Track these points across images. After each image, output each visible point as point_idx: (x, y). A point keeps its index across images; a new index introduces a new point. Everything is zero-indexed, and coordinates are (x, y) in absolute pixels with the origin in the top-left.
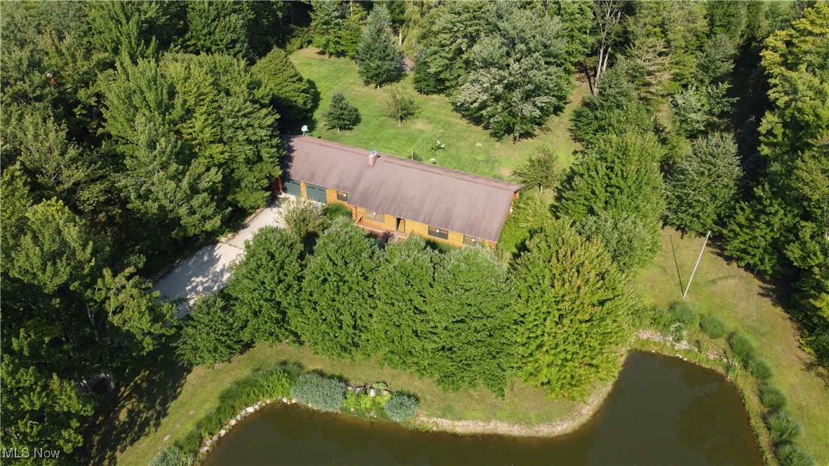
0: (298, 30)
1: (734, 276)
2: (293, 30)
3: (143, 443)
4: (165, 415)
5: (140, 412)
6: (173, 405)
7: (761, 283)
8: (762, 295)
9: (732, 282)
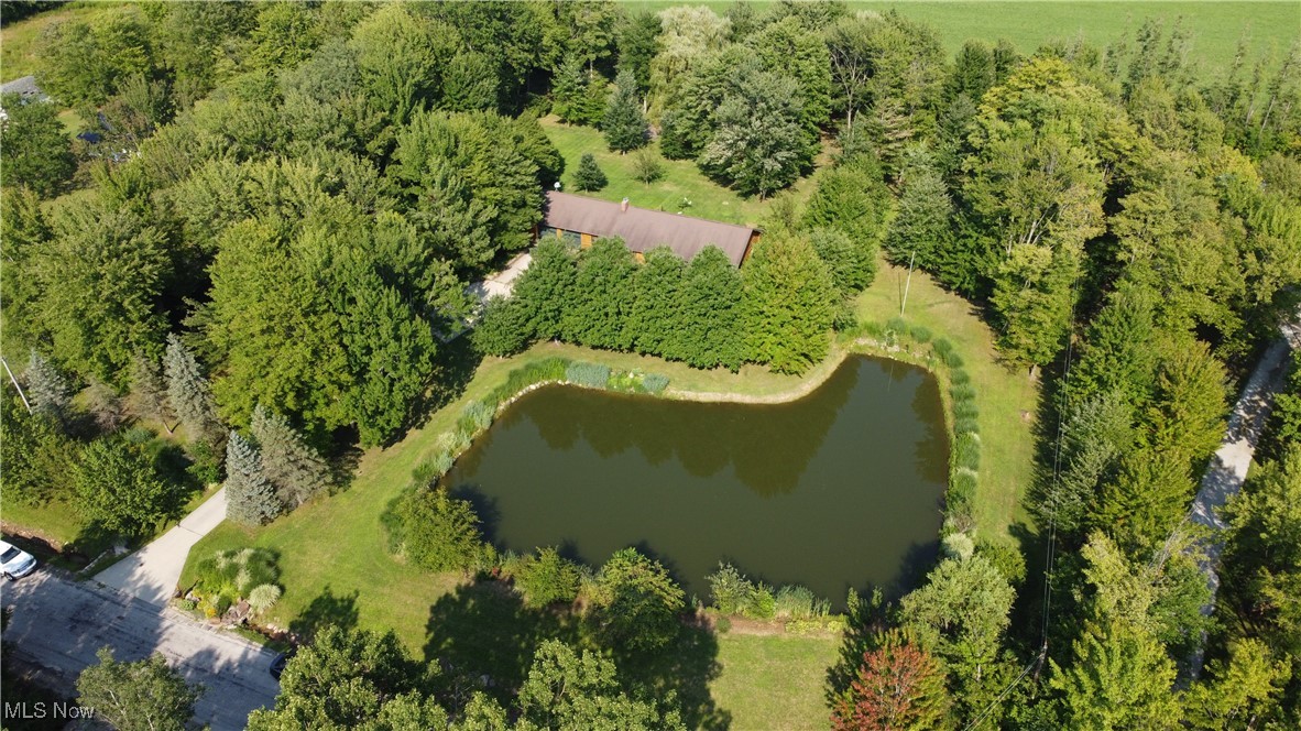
0: (537, 98)
1: (950, 302)
2: (531, 98)
3: (450, 407)
4: (464, 390)
5: (441, 391)
6: (468, 386)
7: (973, 306)
8: (971, 314)
9: (947, 305)
